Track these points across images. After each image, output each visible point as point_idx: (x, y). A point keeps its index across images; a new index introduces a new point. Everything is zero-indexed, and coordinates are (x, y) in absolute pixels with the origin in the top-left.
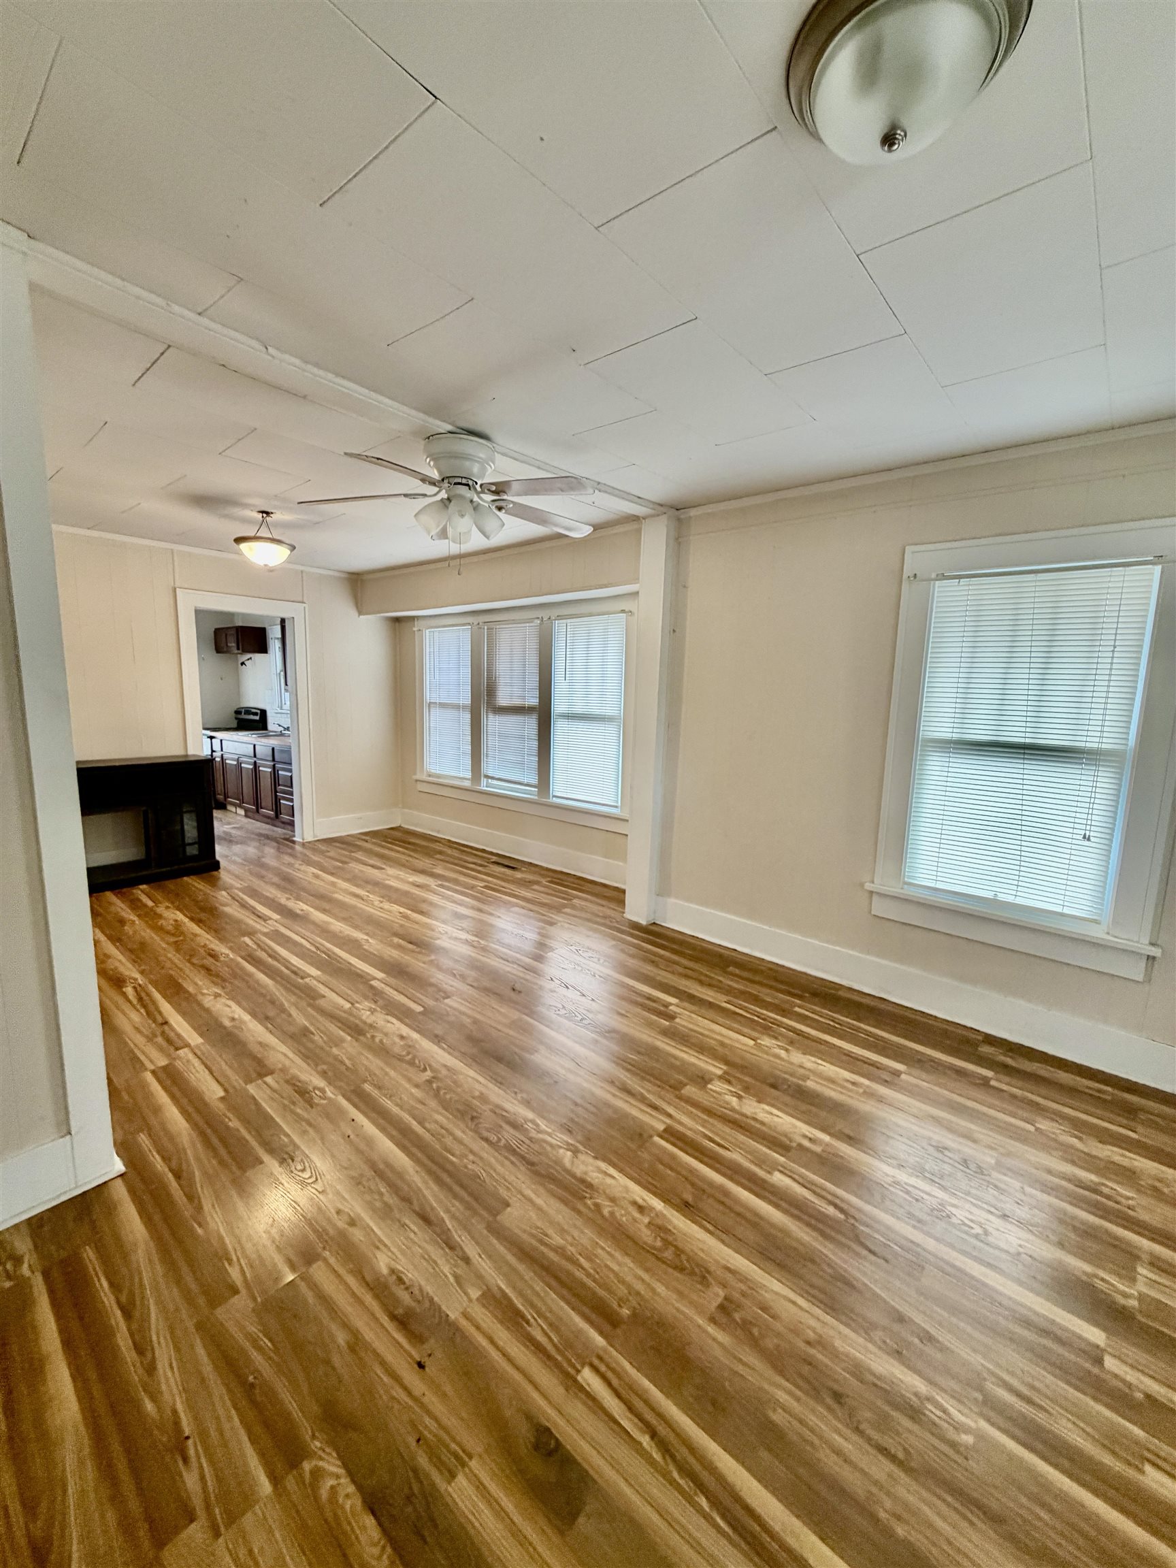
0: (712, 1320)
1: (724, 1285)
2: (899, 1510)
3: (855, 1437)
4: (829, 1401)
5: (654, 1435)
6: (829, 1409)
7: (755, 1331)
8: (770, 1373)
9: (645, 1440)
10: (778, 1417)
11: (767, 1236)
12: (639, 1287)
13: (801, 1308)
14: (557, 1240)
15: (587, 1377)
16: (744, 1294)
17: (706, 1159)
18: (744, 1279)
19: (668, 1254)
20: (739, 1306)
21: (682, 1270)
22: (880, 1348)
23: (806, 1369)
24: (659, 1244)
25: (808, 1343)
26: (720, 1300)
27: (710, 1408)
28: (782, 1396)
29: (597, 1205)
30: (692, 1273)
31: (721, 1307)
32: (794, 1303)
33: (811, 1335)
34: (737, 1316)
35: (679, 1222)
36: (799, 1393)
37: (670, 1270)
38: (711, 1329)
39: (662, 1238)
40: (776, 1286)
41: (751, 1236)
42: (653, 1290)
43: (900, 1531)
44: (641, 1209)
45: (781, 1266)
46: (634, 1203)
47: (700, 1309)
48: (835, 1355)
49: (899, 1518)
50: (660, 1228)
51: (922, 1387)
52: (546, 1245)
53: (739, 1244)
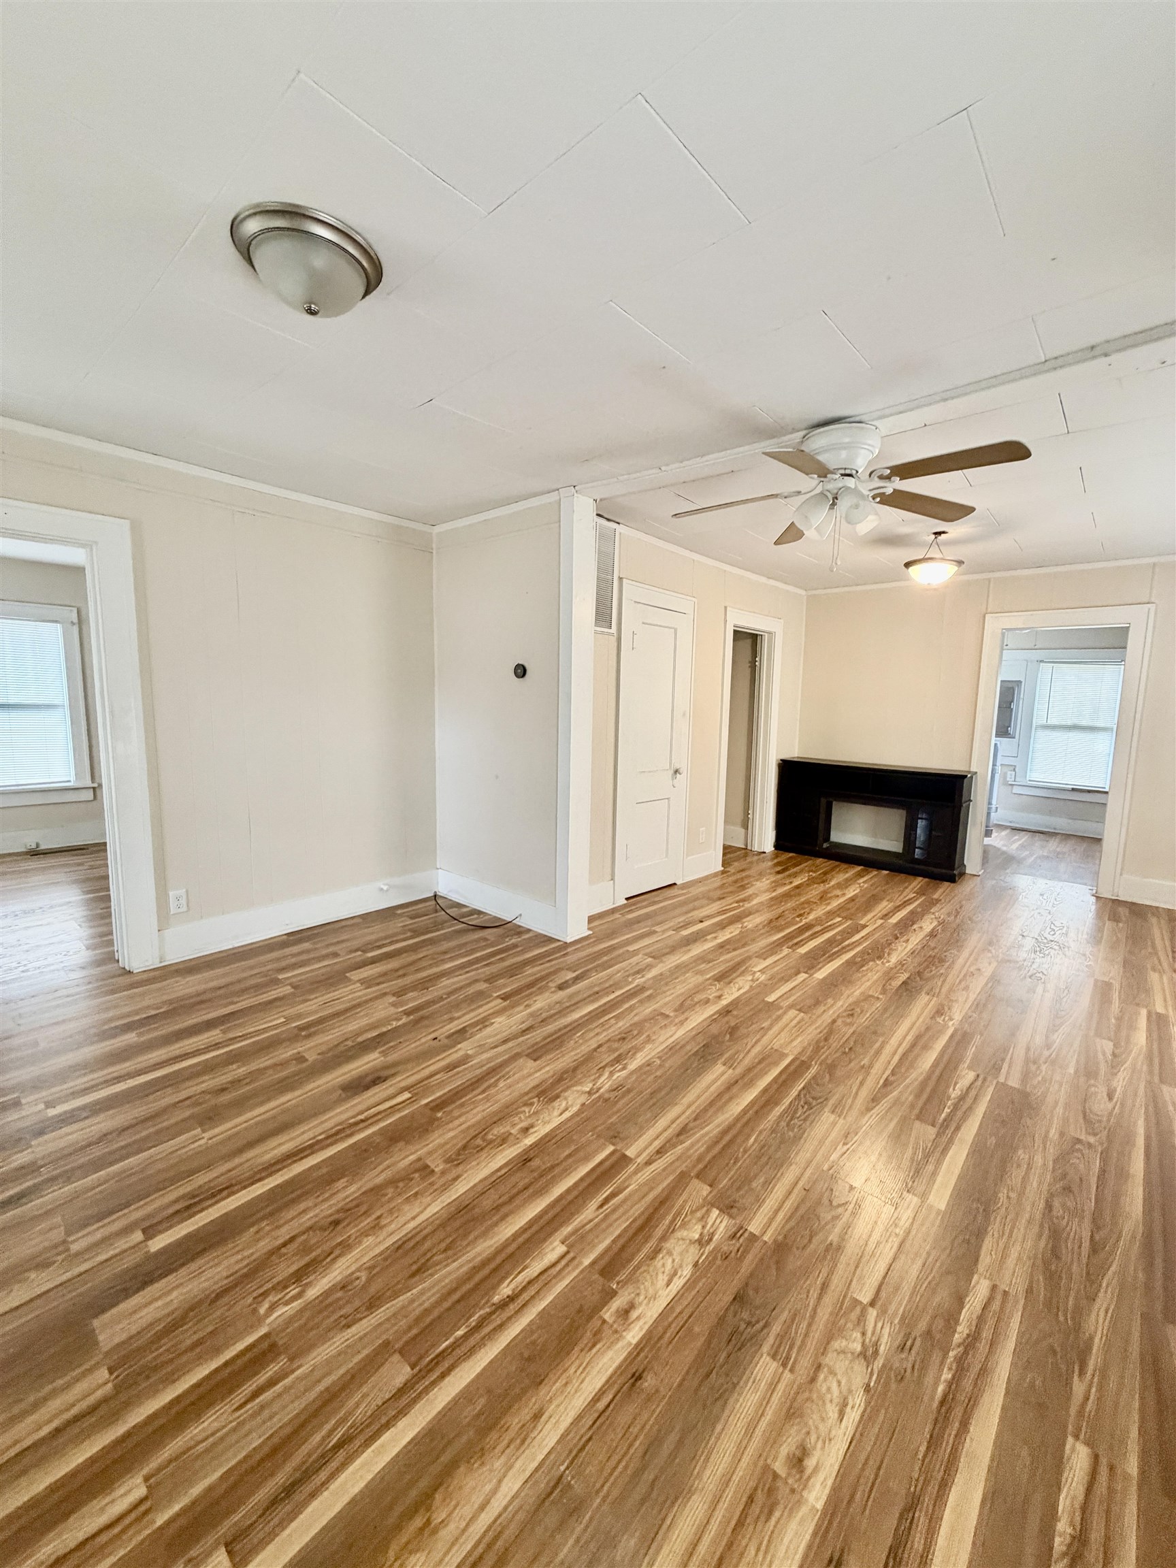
0: (419, 1159)
1: (443, 1173)
2: (261, 1233)
3: (309, 1224)
4: (336, 1216)
5: (362, 1121)
6: (331, 1215)
7: (401, 1184)
8: (370, 1185)
9: (362, 1117)
10: (341, 1183)
11: (484, 1216)
12: (457, 1122)
13: (408, 1222)
14: (501, 1084)
15: (407, 1095)
16: (432, 1184)
17: (585, 1184)
18: (445, 1187)
19: (479, 1141)
20: (423, 1178)
21: (465, 1147)
22: (353, 1273)
23: (363, 1208)
24: (490, 1137)
25: (379, 1217)
26: (432, 1166)
27: (364, 1148)
28: (353, 1188)
29: (532, 1104)
30: (458, 1154)
31: (427, 1166)
32: (413, 1218)
33: (383, 1222)
34: (417, 1175)
35: (510, 1153)
36: (348, 1200)
37: (465, 1141)
38: (412, 1158)
39: (495, 1140)
40: (435, 1208)
41: (487, 1203)
42: (450, 1130)
43: (252, 1230)
44: (526, 1130)
45: (451, 1218)
46: (532, 1126)
47: (430, 1153)
48: (365, 1233)
49: (257, 1232)
50: (504, 1140)
51: (312, 1293)
52: (500, 1078)
53: (480, 1192)
